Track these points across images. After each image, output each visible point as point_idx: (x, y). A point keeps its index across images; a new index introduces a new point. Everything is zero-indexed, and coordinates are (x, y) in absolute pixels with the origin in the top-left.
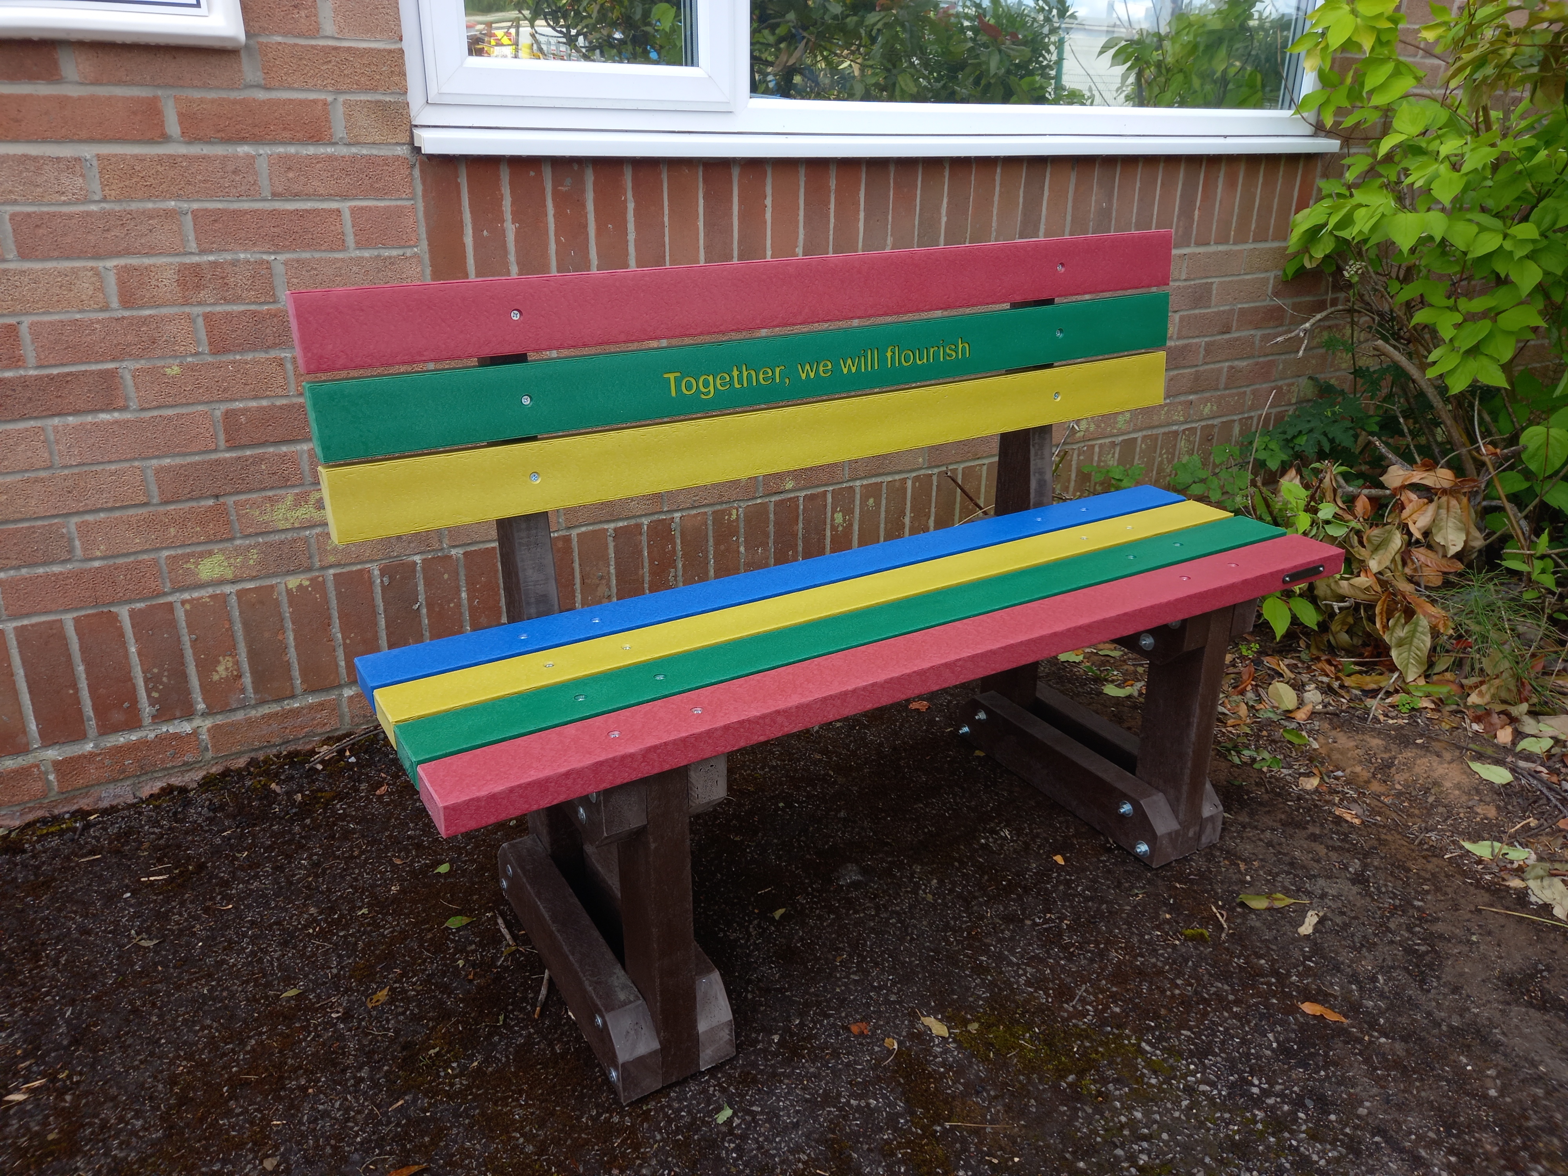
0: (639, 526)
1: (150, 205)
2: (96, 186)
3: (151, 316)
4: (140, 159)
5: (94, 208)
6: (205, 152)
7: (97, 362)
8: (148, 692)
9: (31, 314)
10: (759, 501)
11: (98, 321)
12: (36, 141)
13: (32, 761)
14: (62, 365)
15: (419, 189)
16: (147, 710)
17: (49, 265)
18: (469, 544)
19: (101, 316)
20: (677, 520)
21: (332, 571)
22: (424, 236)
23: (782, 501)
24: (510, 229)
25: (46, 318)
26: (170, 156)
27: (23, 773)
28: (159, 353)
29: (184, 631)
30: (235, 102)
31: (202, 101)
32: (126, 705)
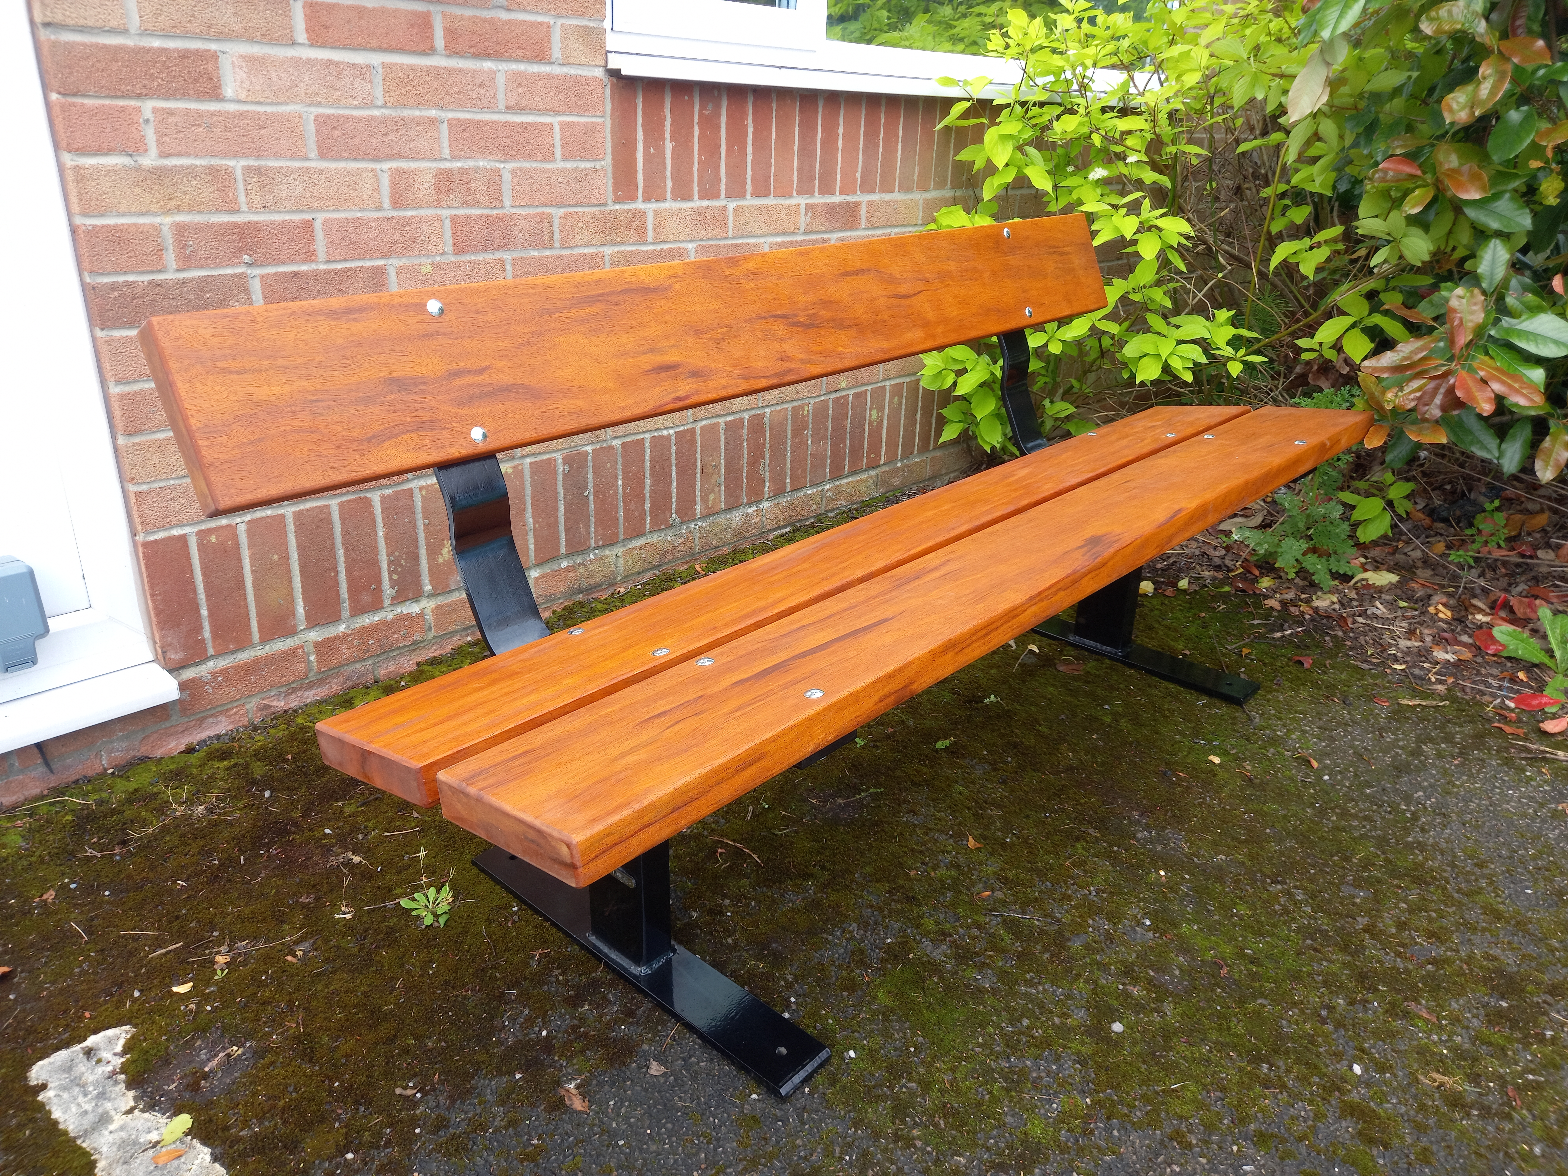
0: (742, 420)
1: (417, 113)
2: (379, 92)
3: (413, 217)
4: (413, 68)
5: (376, 113)
6: (460, 65)
7: (371, 259)
8: (390, 573)
9: (324, 211)
10: (822, 398)
11: (374, 221)
12: (338, 48)
13: (298, 642)
14: (345, 260)
15: (609, 107)
16: (388, 591)
17: (342, 165)
18: (625, 436)
19: (377, 215)
20: (768, 415)
21: (528, 460)
22: (609, 150)
23: (838, 398)
24: (669, 146)
25: (336, 216)
26: (435, 67)
27: (291, 654)
28: (416, 251)
29: (419, 516)
30: (485, 21)
31: (462, 18)
32: (373, 586)
